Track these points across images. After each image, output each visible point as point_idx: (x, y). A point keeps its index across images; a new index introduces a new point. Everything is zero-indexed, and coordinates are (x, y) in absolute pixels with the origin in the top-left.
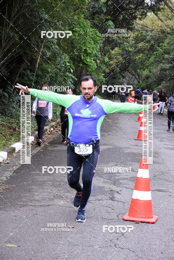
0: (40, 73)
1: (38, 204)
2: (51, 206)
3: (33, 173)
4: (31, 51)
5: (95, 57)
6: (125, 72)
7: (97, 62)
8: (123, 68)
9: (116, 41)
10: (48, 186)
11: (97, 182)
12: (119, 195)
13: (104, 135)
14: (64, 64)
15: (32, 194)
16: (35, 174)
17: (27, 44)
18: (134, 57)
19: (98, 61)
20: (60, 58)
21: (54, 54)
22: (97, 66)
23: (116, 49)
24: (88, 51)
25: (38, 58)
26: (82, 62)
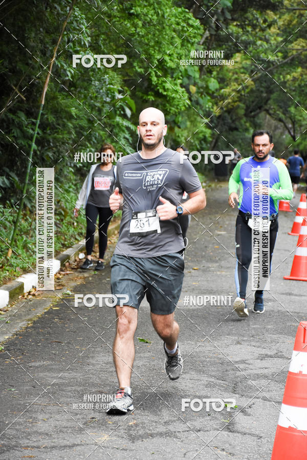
0: (51, 118)
1: (46, 442)
2: (79, 448)
3: (33, 364)
4: (27, 64)
5: (186, 80)
6: (260, 112)
7: (191, 90)
8: (254, 104)
9: (237, 38)
10: (71, 397)
11: (191, 386)
12: (245, 417)
13: (209, 267)
14: (110, 96)
15: (31, 418)
16: (40, 366)
17: (17, 48)
18: (281, 77)
19: (193, 89)
20: (99, 81)
21: (85, 72)
22: (190, 99)
23: (238, 57)
24: (167, 63)
25: (45, 82)
26: (152, 90)
